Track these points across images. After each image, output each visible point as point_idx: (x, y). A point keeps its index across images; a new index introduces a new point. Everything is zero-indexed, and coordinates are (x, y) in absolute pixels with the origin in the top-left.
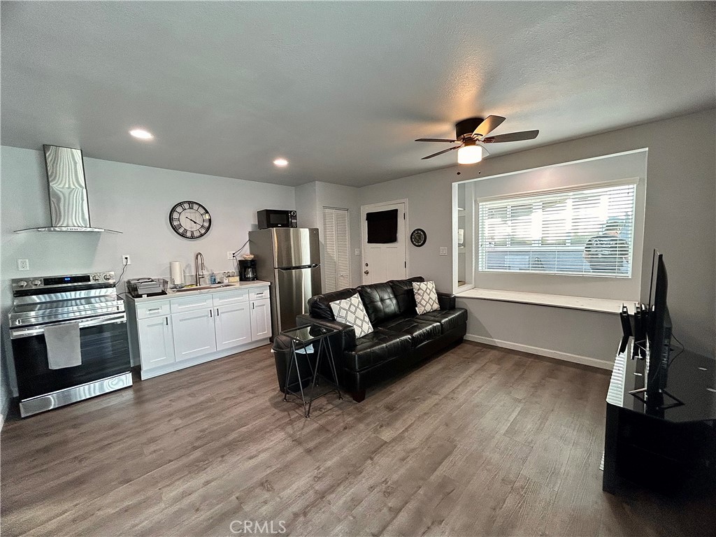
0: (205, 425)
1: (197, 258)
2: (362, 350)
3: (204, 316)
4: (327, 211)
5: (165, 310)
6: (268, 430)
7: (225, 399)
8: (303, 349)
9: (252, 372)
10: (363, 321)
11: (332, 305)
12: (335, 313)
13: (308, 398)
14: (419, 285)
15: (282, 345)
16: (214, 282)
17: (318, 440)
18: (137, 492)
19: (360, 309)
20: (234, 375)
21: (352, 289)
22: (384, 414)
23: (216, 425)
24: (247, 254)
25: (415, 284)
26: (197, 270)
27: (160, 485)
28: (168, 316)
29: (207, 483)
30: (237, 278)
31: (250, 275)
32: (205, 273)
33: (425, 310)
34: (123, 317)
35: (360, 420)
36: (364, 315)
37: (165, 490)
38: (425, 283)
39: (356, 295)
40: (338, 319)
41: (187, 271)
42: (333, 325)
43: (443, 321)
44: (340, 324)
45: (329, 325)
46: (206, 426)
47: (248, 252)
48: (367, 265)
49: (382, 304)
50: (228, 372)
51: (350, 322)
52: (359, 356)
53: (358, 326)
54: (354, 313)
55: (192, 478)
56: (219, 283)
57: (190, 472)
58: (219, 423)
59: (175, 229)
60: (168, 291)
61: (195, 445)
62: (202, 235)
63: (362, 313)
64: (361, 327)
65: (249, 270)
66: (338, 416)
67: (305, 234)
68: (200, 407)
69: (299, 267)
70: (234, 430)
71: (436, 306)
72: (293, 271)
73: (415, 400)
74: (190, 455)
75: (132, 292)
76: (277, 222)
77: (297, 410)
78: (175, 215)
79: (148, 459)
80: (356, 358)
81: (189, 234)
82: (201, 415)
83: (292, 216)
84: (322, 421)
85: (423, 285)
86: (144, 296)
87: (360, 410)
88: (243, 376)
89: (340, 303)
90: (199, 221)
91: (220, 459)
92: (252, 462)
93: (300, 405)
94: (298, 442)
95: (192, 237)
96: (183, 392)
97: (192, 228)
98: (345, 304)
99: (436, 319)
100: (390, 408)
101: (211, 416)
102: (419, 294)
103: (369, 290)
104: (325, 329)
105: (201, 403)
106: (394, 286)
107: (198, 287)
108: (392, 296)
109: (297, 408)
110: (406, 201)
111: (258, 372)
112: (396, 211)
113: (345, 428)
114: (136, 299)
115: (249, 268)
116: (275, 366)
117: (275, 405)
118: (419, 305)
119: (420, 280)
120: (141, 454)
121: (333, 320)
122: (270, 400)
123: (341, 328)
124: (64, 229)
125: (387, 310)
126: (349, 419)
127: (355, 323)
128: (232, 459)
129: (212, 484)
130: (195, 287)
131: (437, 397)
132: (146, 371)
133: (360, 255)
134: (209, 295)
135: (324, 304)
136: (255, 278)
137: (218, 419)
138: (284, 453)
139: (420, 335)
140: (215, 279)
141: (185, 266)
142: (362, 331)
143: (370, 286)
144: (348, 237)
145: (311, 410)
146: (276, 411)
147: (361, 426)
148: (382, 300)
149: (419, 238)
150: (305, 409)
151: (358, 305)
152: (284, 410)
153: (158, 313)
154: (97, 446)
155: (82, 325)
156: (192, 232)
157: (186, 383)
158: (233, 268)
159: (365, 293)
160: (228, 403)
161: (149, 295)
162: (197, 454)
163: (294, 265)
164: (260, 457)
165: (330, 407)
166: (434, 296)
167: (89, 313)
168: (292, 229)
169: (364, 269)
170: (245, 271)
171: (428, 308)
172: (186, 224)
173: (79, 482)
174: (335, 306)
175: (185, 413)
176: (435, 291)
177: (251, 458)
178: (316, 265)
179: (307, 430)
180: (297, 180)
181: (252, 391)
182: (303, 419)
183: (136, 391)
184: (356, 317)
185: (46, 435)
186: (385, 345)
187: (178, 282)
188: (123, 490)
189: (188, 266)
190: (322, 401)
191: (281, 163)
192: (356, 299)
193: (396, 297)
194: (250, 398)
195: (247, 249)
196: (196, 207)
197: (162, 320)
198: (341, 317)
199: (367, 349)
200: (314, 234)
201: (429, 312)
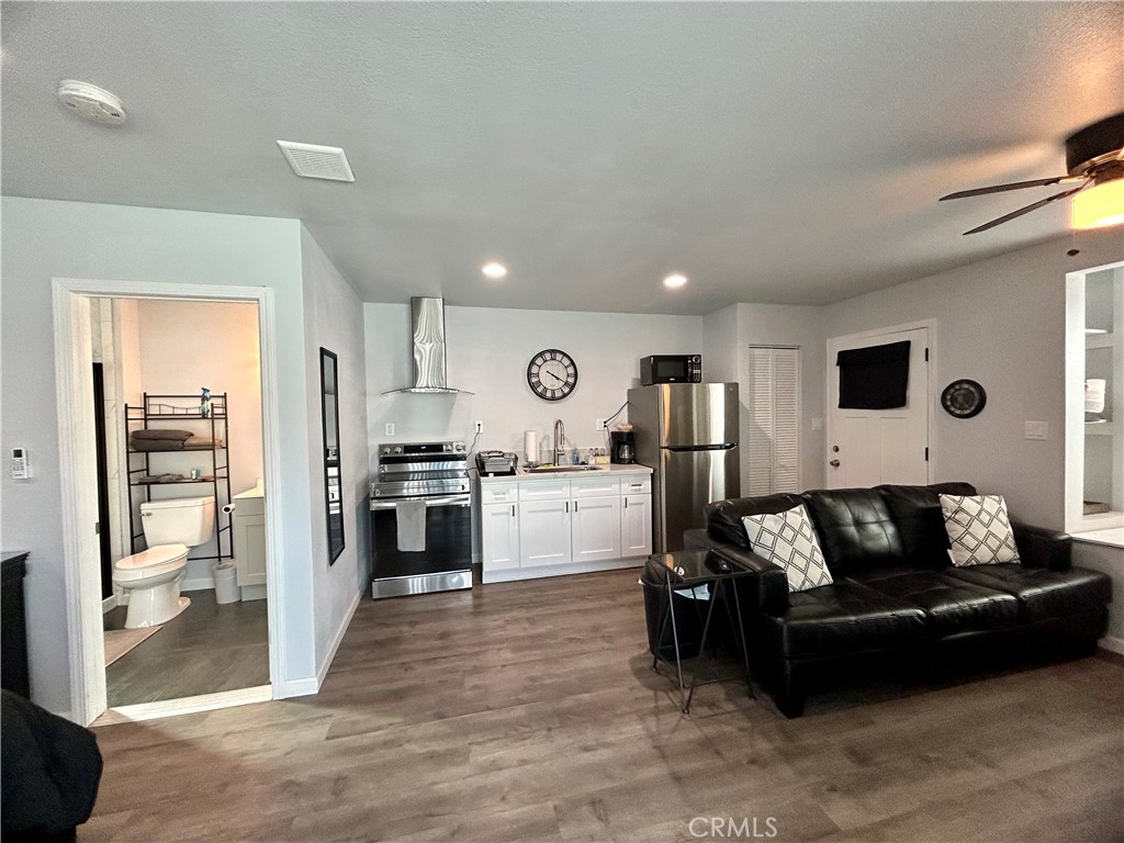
0: (537, 671)
1: (557, 427)
2: (801, 616)
3: (557, 510)
4: (757, 351)
5: (512, 495)
6: (618, 712)
7: (571, 640)
8: (690, 591)
9: (615, 607)
10: (810, 560)
11: (747, 521)
12: (752, 538)
13: (689, 678)
14: (960, 503)
15: (655, 576)
16: (576, 462)
17: (695, 765)
18: (446, 736)
19: (805, 536)
20: (588, 605)
21: (792, 496)
22: (845, 766)
23: (551, 676)
24: (623, 423)
25: (948, 501)
26: (556, 445)
27: (471, 738)
28: (516, 505)
29: (523, 762)
30: (608, 459)
31: (626, 455)
32: (567, 448)
33: (973, 558)
34: (467, 499)
35: (787, 756)
36: (813, 548)
37: (474, 748)
38: (978, 498)
39: (797, 509)
40: (757, 550)
41: (544, 445)
42: (745, 559)
43: (1027, 593)
44: (760, 559)
45: (737, 556)
46: (539, 674)
47: (626, 420)
48: (837, 449)
49: (858, 531)
50: (582, 598)
51: (780, 559)
52: (792, 630)
53: (796, 567)
54: (791, 543)
55: (506, 745)
56: (583, 463)
57: (506, 736)
58: (558, 676)
59: (533, 387)
60: (519, 469)
61: (520, 697)
62: (565, 396)
63: (809, 543)
64: (804, 572)
65: (626, 446)
66: (741, 730)
67: (717, 393)
68: (535, 642)
69: (706, 448)
70: (571, 694)
71: (1009, 554)
72: (695, 453)
73: (927, 760)
74: (513, 710)
75: (481, 467)
76: (667, 375)
77: (671, 694)
78: (535, 370)
79: (468, 694)
80: (785, 633)
81: (549, 394)
82: (537, 654)
83: (692, 363)
84: (710, 730)
85: (969, 503)
86: (491, 475)
87: (788, 736)
88: (600, 610)
89: (763, 519)
90: (563, 376)
91: (545, 732)
92: (586, 758)
93: (676, 687)
94: (662, 754)
95: (553, 399)
96: (523, 614)
97: (552, 386)
98: (772, 524)
99: (1004, 584)
100: (859, 755)
101: (547, 660)
102: (957, 522)
103: (828, 501)
104: (728, 564)
105: (539, 636)
106: (891, 498)
107: (557, 467)
108: (883, 517)
109: (672, 691)
110: (932, 323)
111: (622, 608)
112: (907, 344)
113: (753, 762)
114: (482, 478)
115: (625, 443)
116: (644, 607)
117: (638, 673)
118: (955, 545)
119: (966, 490)
120: (461, 684)
121: (746, 548)
122: (632, 661)
123: (759, 568)
124: (423, 390)
125: (870, 545)
126: (763, 746)
127: (791, 562)
128: (562, 740)
129: (529, 767)
130: (552, 467)
131: (991, 772)
132: (486, 573)
133: (822, 432)
134: (567, 481)
135: (732, 517)
136: (634, 460)
137: (556, 670)
138: (636, 762)
139: (951, 614)
140: (578, 458)
141: (542, 435)
142: (806, 578)
143: (835, 494)
144: (797, 397)
145: (692, 702)
146: (637, 683)
147: (786, 771)
148: (859, 524)
149: (964, 400)
150: (683, 696)
151: (801, 527)
152: (650, 687)
153: (504, 498)
154: (422, 656)
155: (429, 503)
156: (553, 391)
157: (527, 601)
158: (603, 443)
159: (819, 507)
160: (573, 647)
161: (496, 474)
162: (520, 711)
163: (696, 444)
164: (598, 752)
165: (731, 707)
166: (1004, 530)
167: (436, 491)
168: (694, 385)
169: (831, 456)
170: (619, 448)
171: (984, 555)
172: (547, 382)
173: (399, 695)
174: (752, 524)
175: (519, 644)
176: (1005, 519)
177: (587, 749)
178: (732, 445)
179: (680, 737)
180: (706, 305)
181: (608, 638)
182: (679, 713)
183: (476, 597)
184: (796, 551)
185: (388, 625)
186: (853, 618)
187: (532, 459)
188: (434, 726)
189: (546, 437)
190: (715, 691)
191: (675, 281)
192: (798, 517)
193: (894, 519)
194: (603, 649)
195: (624, 416)
196: (559, 357)
197: (507, 508)
198: (764, 546)
199: (812, 618)
200: (732, 392)
201: (986, 565)
